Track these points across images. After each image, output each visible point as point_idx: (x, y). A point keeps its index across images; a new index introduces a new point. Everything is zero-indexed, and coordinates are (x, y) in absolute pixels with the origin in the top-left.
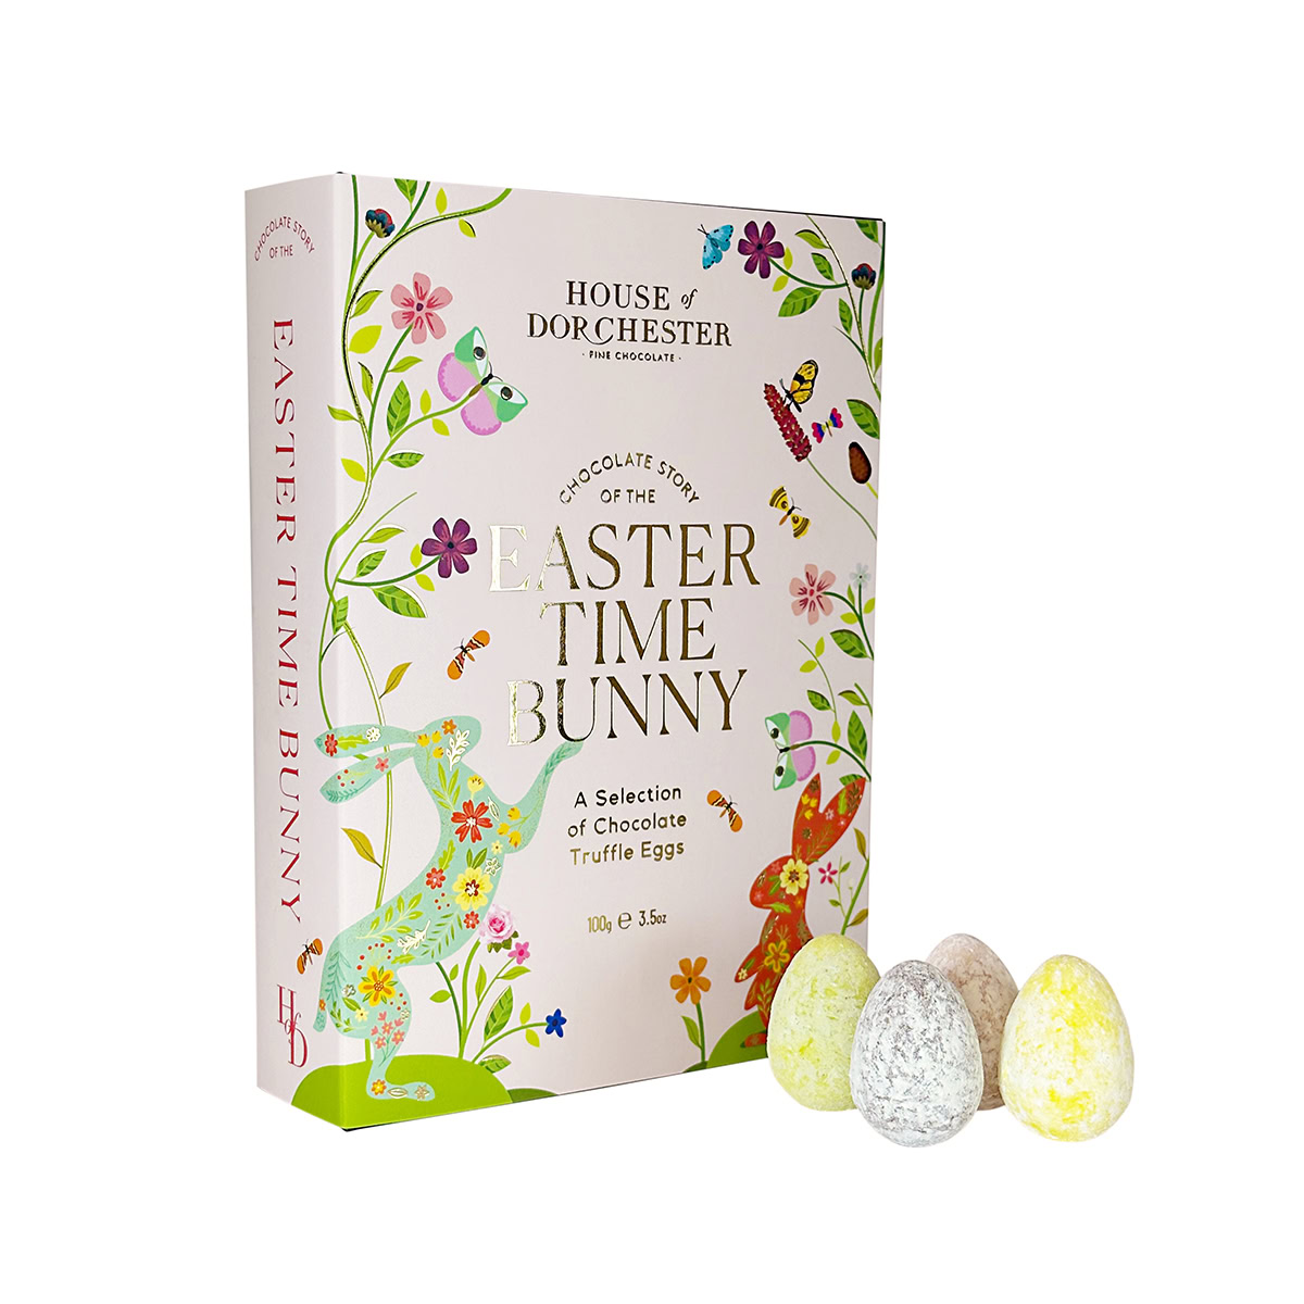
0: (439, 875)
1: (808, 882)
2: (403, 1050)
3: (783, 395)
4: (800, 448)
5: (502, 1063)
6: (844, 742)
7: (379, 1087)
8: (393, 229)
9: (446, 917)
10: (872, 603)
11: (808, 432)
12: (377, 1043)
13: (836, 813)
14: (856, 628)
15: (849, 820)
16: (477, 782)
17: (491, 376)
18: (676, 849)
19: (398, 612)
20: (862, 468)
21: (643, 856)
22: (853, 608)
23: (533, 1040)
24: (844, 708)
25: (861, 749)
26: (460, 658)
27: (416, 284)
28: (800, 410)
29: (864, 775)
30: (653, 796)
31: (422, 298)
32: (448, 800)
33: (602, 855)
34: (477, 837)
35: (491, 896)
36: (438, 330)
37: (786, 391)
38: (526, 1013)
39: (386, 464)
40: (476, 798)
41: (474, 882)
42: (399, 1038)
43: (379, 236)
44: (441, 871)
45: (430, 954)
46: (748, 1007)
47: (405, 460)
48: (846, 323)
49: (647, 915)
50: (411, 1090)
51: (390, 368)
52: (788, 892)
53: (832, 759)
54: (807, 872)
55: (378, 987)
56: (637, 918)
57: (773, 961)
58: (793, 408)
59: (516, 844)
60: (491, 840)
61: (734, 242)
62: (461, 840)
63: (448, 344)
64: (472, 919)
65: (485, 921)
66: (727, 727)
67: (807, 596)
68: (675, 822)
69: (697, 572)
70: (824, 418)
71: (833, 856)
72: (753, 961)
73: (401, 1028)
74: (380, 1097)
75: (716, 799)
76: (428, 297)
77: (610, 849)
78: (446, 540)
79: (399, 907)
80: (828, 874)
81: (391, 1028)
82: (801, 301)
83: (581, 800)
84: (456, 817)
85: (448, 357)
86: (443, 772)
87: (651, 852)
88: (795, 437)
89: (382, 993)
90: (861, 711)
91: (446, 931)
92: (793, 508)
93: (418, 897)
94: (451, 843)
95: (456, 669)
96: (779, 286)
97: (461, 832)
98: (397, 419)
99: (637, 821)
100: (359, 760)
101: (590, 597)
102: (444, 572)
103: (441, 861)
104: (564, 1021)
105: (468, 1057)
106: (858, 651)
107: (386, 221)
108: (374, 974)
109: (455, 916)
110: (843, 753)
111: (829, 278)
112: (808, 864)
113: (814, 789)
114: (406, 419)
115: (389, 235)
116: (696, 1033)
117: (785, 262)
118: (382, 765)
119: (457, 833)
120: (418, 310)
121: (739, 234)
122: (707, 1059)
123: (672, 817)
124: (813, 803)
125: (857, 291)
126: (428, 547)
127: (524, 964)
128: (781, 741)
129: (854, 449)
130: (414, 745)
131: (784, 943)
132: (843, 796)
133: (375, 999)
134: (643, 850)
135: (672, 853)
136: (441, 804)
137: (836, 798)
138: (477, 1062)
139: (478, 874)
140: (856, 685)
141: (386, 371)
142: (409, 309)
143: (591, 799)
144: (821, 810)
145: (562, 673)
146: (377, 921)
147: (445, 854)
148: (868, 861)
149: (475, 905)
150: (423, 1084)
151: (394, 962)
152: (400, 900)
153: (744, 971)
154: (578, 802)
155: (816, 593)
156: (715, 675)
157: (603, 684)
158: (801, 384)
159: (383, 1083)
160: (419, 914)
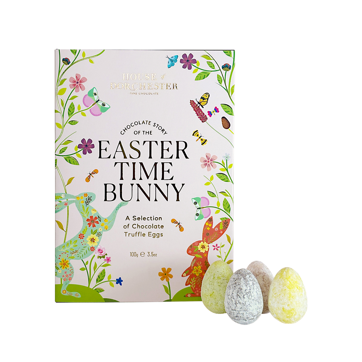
0: (83, 236)
1: (209, 249)
2: (72, 282)
3: (197, 103)
4: (203, 118)
5: (102, 290)
6: (221, 207)
7: (64, 292)
8: (70, 63)
9: (84, 247)
10: (231, 166)
11: (206, 114)
12: (64, 279)
13: (219, 229)
14: (226, 173)
15: (224, 231)
16: (94, 211)
17: (99, 100)
18: (160, 235)
19: (71, 163)
20: (226, 124)
21: (149, 236)
22: (224, 167)
23: (112, 285)
24: (222, 197)
25: (228, 210)
26: (89, 176)
27: (76, 77)
28: (203, 107)
29: (229, 218)
30: (152, 219)
31: (78, 80)
32: (85, 215)
33: (135, 235)
34: (94, 226)
35: (98, 243)
36: (83, 88)
37: (198, 102)
38: (110, 277)
39: (68, 124)
40: (94, 215)
41: (93, 238)
42: (70, 279)
43: (66, 65)
44: (83, 234)
45: (79, 257)
46: (186, 285)
47: (73, 123)
48: (220, 81)
49: (150, 254)
50: (74, 294)
51: (69, 99)
52: (201, 251)
53: (217, 212)
54: (208, 246)
55: (64, 264)
56: (147, 254)
57: (196, 272)
58: (200, 107)
59: (106, 229)
60: (99, 228)
61: (179, 60)
62: (89, 226)
63: (86, 92)
64: (92, 249)
66: (178, 200)
67: (207, 162)
69: (166, 154)
70: (212, 110)
71: (219, 242)
72: (188, 271)
73: (71, 276)
74: (64, 294)
75: (174, 221)
76: (80, 80)
77: (137, 233)
78: (85, 144)
79: (70, 243)
80: (216, 247)
81: (68, 276)
82: (204, 75)
83: (128, 218)
84: (88, 220)
85: (86, 95)
86: (84, 207)
87: (151, 235)
88: (201, 115)
89: (65, 266)
90: (228, 199)
91: (85, 251)
92: (201, 136)
93: (76, 241)
94: (86, 227)
95: (88, 179)
96: (195, 72)
97: (89, 224)
98: (71, 112)
99: (147, 226)
101: (131, 161)
102: (85, 153)
103: (83, 232)
104: (122, 281)
105: (91, 287)
106: (226, 180)
107: (68, 61)
110: (221, 210)
111: (213, 68)
112: (209, 244)
113: (210, 220)
114: (73, 112)
115: (69, 64)
116: (168, 290)
117: (197, 65)
118: (66, 204)
119: (88, 224)
120: (77, 83)
121: (180, 57)
122: (172, 299)
123: (159, 226)
124: (210, 225)
125: (224, 72)
126: (80, 146)
127: (109, 263)
128: (198, 206)
129: (224, 119)
130: (75, 199)
131: (200, 267)
132: (221, 224)
134: (149, 234)
135: (159, 236)
137: (219, 224)
138: (94, 289)
139: (95, 236)
140: (226, 190)
141: (68, 100)
142: (74, 83)
143: (131, 218)
144: (213, 228)
145: (121, 182)
146: (64, 246)
147: (84, 230)
148: (232, 245)
149: (94, 245)
150: (77, 293)
151: (69, 258)
152: (71, 241)
153: (185, 274)
154: (127, 219)
155: (210, 162)
156: (174, 185)
157: (135, 186)
158: (203, 100)
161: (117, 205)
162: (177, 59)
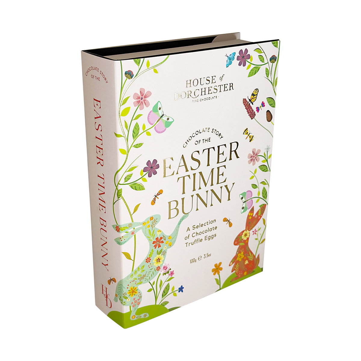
0: (149, 259)
1: (249, 235)
2: (140, 306)
3: (248, 101)
4: (252, 115)
5: (167, 303)
6: (261, 196)
7: (134, 317)
8: (133, 76)
9: (151, 269)
10: (271, 155)
11: (255, 110)
12: (133, 306)
13: (258, 215)
14: (266, 164)
15: (261, 217)
16: (159, 232)
17: (163, 115)
18: (214, 236)
19: (137, 190)
20: (269, 117)
21: (205, 240)
22: (265, 158)
23: (175, 295)
24: (261, 187)
25: (265, 196)
26: (155, 199)
27: (141, 92)
28: (253, 104)
29: (266, 203)
30: (208, 223)
31: (142, 96)
32: (152, 239)
33: (194, 243)
34: (160, 246)
35: (163, 261)
36: (147, 105)
37: (249, 100)
38: (173, 288)
39: (133, 148)
40: (159, 236)
41: (159, 258)
42: (139, 304)
43: (129, 79)
44: (150, 258)
45: (147, 280)
46: (232, 271)
47: (138, 146)
48: (267, 75)
49: (206, 256)
50: (142, 316)
52: (244, 239)
53: (257, 201)
54: (249, 233)
55: (133, 292)
56: (203, 256)
57: (239, 258)
58: (251, 104)
59: (170, 246)
60: (164, 246)
61: (236, 57)
62: (155, 248)
63: (150, 108)
64: (158, 268)
65: (162, 268)
66: (229, 199)
67: (253, 158)
68: (214, 229)
69: (222, 159)
71: (256, 227)
72: (234, 260)
73: (139, 301)
74: (134, 319)
75: (225, 220)
76: (144, 95)
77: (196, 241)
78: (150, 166)
79: (138, 270)
80: (255, 232)
81: (136, 301)
82: (254, 71)
83: (188, 229)
84: (154, 242)
85: (150, 112)
86: (150, 231)
87: (207, 238)
88: (251, 113)
89: (134, 293)
90: (266, 186)
91: (151, 273)
92: (250, 133)
93: (144, 266)
94: (152, 250)
95: (153, 202)
96: (248, 68)
97: (155, 246)
98: (135, 134)
99: (204, 231)
100: (126, 233)
101: (191, 173)
102: (150, 176)
103: (150, 255)
104: (183, 288)
105: (157, 304)
106: (266, 170)
107: (131, 74)
108: (132, 289)
109: (154, 269)
110: (260, 199)
111: (263, 62)
112: (250, 231)
113: (252, 211)
114: (138, 134)
115: (132, 78)
116: (218, 282)
117: (250, 60)
118: (133, 233)
119: (154, 247)
120: (141, 99)
121: (237, 54)
122: (221, 287)
123: (213, 228)
124: (252, 215)
125: (270, 64)
126: (145, 170)
127: (173, 276)
128: (244, 200)
129: (268, 112)
130: (142, 226)
131: (242, 253)
132: (260, 210)
133: (132, 295)
134: (205, 238)
136: (150, 240)
137: (258, 212)
138: (160, 304)
139: (160, 256)
140: (265, 180)
141: (132, 120)
142: (139, 100)
143: (191, 228)
144: (254, 216)
145: (183, 196)
146: (132, 275)
147: (151, 253)
148: (266, 226)
149: (159, 264)
150: (145, 314)
151: (137, 284)
152: (138, 268)
153: (232, 263)
155: (255, 156)
156: (226, 186)
157: (195, 197)
158: (254, 96)
159: (135, 316)
160: (144, 271)
161: (180, 219)
162: (235, 57)
